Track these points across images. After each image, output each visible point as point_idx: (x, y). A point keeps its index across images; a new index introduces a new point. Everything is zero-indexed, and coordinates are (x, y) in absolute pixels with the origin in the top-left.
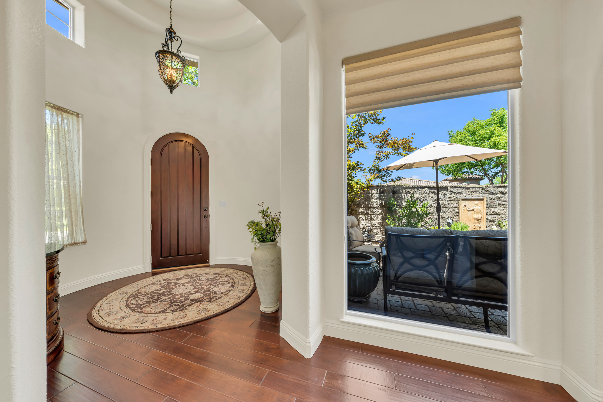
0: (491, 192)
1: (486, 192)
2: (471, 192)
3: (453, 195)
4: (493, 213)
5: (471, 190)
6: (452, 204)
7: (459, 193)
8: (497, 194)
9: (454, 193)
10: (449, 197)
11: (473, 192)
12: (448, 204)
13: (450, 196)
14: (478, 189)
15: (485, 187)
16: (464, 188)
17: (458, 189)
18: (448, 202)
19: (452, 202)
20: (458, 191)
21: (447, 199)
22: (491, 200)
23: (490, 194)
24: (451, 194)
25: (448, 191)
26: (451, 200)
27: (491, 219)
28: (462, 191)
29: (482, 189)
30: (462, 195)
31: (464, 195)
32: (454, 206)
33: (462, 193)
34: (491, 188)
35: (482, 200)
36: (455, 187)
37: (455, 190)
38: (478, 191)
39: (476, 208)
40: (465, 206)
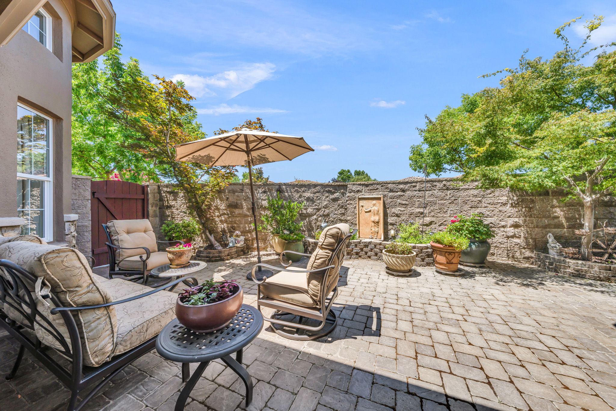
0: (391, 190)
1: (386, 190)
2: (371, 190)
3: (352, 194)
4: (393, 215)
5: (371, 188)
6: (351, 204)
7: (358, 191)
8: (397, 192)
9: (354, 191)
10: (348, 196)
11: (373, 190)
12: (348, 204)
14: (378, 186)
15: (385, 183)
16: (363, 185)
17: (357, 186)
18: (348, 202)
19: (351, 202)
20: (358, 189)
21: (347, 199)
22: (391, 199)
23: (390, 192)
24: (350, 193)
25: (348, 189)
26: (351, 200)
27: (391, 222)
28: (362, 188)
29: (382, 186)
30: (361, 194)
31: (363, 193)
32: (353, 207)
33: (361, 192)
34: (390, 184)
35: (379, 199)
36: (354, 184)
37: (354, 188)
38: (377, 189)
39: (373, 208)
40: (363, 206)
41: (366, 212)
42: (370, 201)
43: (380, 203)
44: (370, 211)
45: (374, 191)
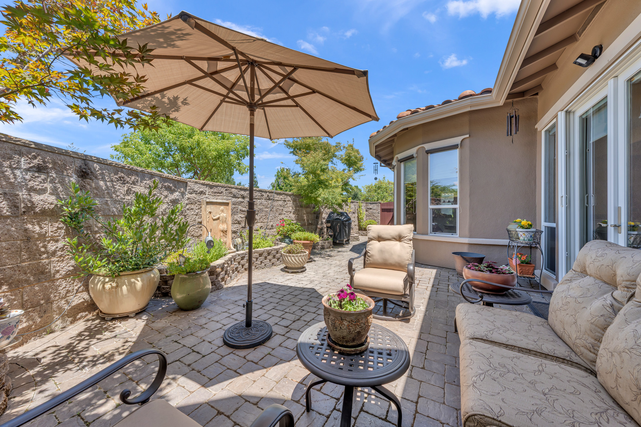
0: (234, 195)
1: (230, 195)
2: (215, 193)
3: (194, 195)
4: (236, 222)
5: (215, 190)
6: (192, 209)
7: (202, 193)
8: (238, 198)
9: (196, 192)
10: (189, 199)
12: (188, 209)
13: (189, 196)
14: (222, 189)
16: (207, 185)
17: (199, 186)
18: (188, 207)
19: (193, 206)
20: (201, 190)
23: (233, 197)
24: (191, 193)
25: (188, 188)
26: (192, 204)
27: (234, 230)
28: (205, 189)
29: (226, 190)
30: (204, 196)
31: (207, 196)
32: (195, 213)
33: (205, 194)
34: (234, 189)
35: (227, 204)
36: (196, 183)
37: (197, 188)
38: (222, 192)
39: (221, 215)
40: (210, 213)
41: (214, 220)
42: (218, 206)
43: (227, 209)
44: (218, 219)
45: (218, 194)
